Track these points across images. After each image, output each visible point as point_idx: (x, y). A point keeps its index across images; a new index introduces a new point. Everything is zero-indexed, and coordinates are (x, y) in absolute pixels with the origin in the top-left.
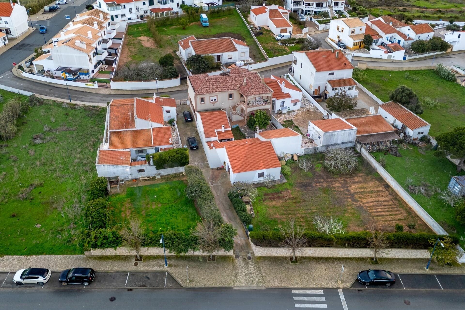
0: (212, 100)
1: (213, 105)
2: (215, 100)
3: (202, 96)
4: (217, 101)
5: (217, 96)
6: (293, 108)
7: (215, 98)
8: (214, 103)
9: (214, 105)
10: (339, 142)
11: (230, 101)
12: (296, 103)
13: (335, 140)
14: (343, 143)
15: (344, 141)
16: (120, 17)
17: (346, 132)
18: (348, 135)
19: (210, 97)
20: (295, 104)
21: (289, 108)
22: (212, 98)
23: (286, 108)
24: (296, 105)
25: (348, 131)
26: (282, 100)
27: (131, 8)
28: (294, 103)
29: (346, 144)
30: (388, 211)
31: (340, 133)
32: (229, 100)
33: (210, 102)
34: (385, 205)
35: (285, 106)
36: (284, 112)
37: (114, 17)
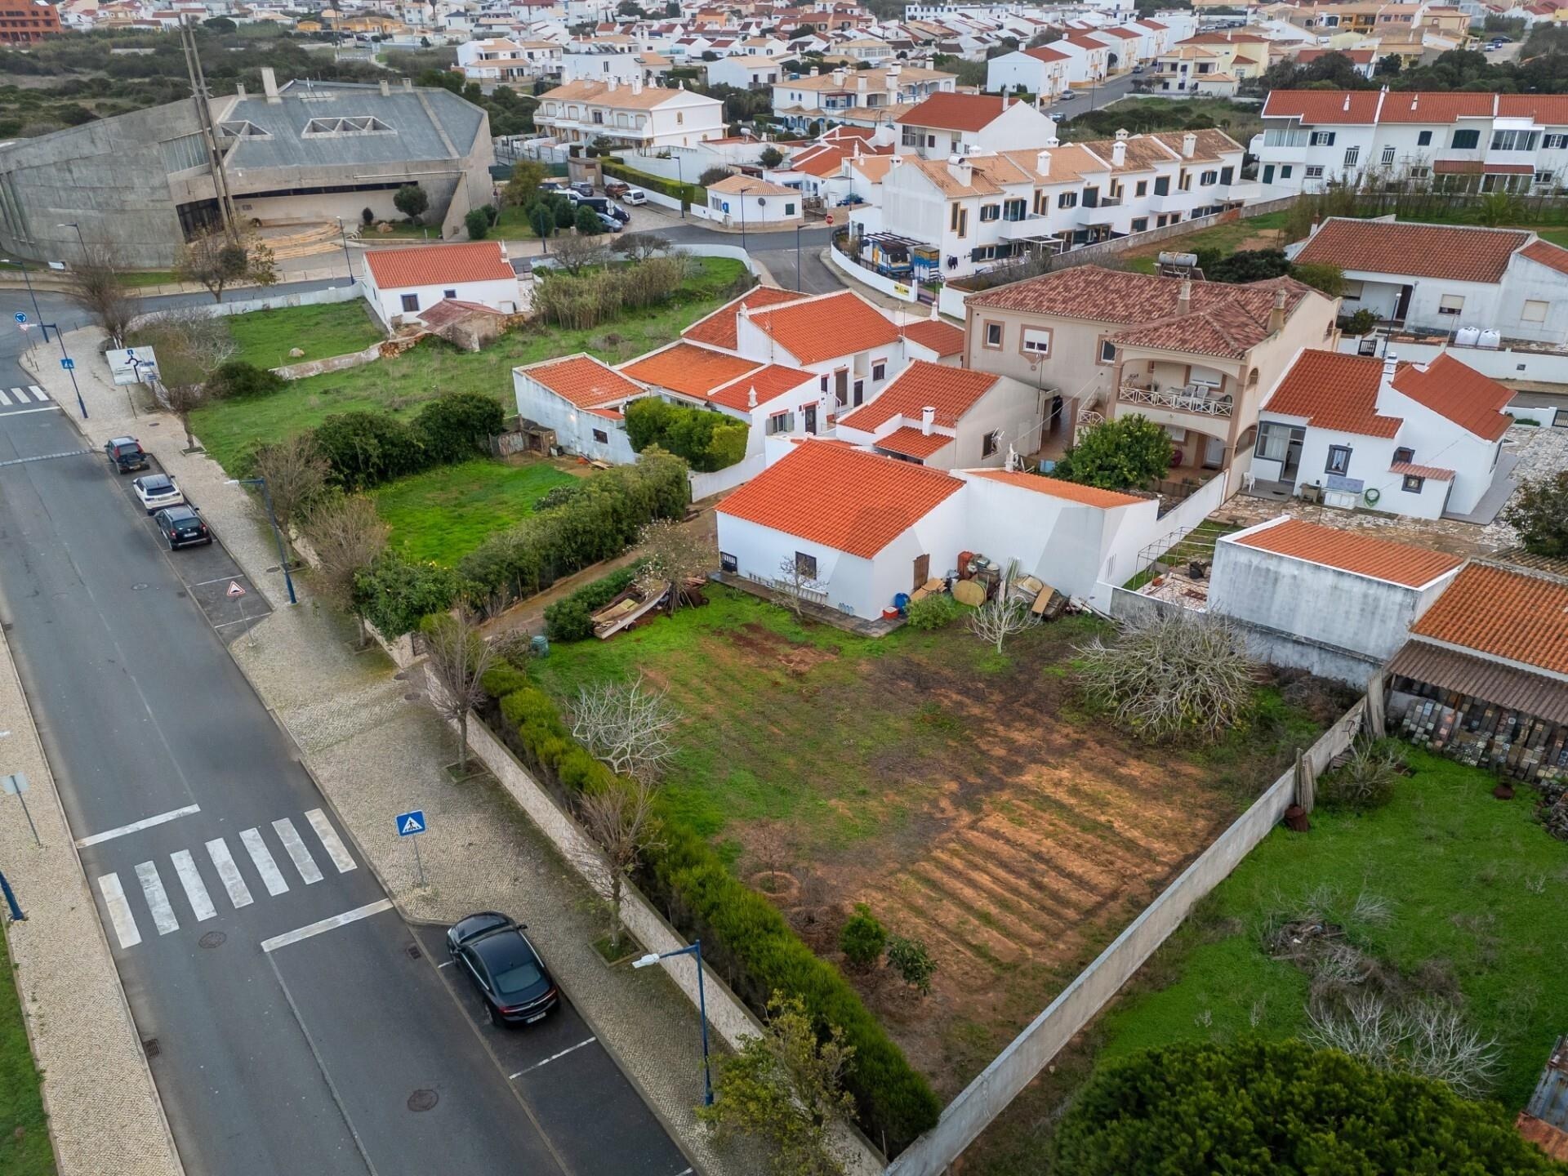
0: (1031, 345)
1: (1029, 364)
2: (1042, 347)
3: (995, 316)
4: (1048, 356)
5: (1051, 331)
6: (1394, 498)
7: (1041, 337)
8: (1032, 358)
9: (1033, 369)
10: (1300, 630)
11: (1103, 369)
12: (1420, 480)
13: (1275, 607)
14: (1322, 647)
15: (1334, 640)
16: (1298, 174)
17: (1346, 583)
18: (1356, 609)
19: (1024, 327)
20: (1414, 483)
21: (1372, 495)
22: (1032, 336)
23: (1355, 487)
24: (1418, 490)
25: (1358, 588)
26: (1341, 438)
27: (1357, 148)
28: (1408, 478)
29: (1343, 663)
30: (1003, 904)
31: (1307, 574)
32: (1098, 363)
33: (1021, 352)
34: (1040, 887)
35: (1351, 474)
36: (1332, 499)
37: (1277, 172)
